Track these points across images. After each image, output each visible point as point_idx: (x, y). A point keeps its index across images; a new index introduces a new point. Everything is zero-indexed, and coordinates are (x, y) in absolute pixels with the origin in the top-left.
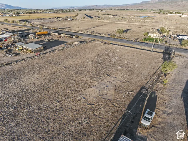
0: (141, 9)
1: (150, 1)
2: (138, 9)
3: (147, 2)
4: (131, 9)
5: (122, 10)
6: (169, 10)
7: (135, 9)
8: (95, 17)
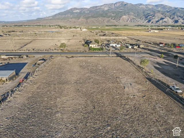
0: (39, 25)
1: (44, 18)
2: (36, 25)
3: (43, 18)
4: (29, 25)
5: (19, 26)
6: (66, 26)
7: (33, 25)
8: (5, 35)
